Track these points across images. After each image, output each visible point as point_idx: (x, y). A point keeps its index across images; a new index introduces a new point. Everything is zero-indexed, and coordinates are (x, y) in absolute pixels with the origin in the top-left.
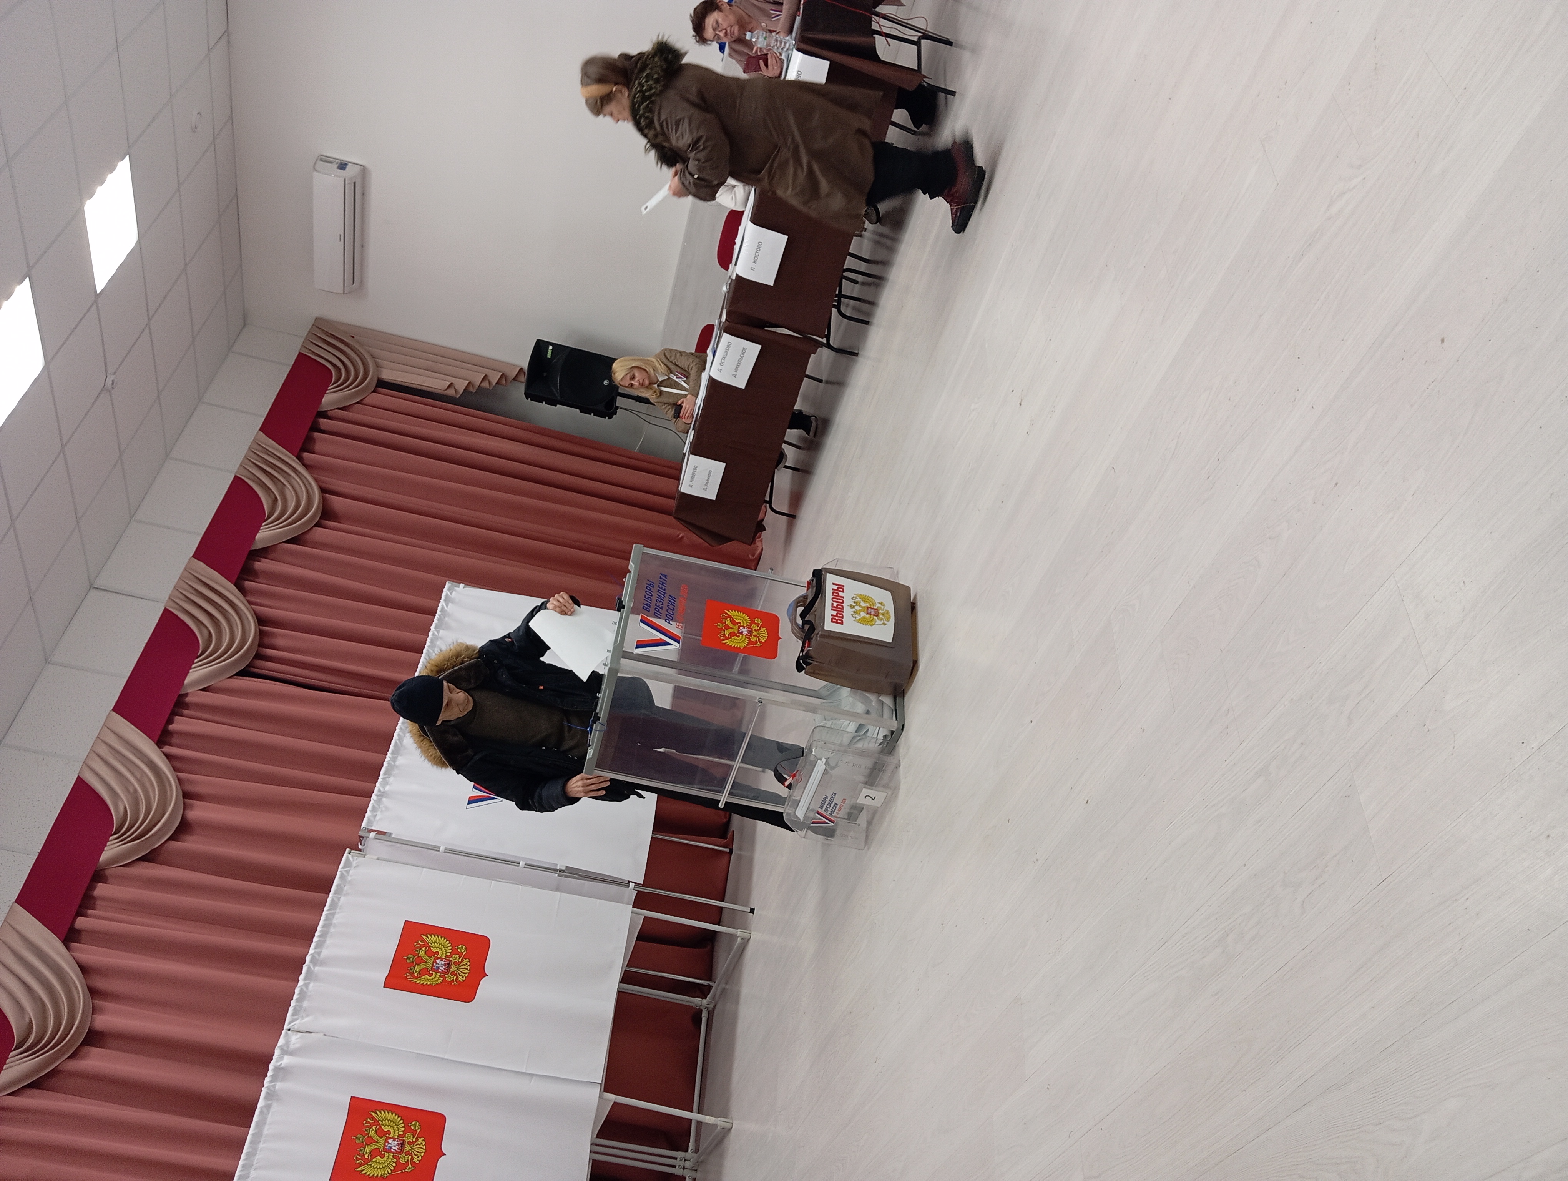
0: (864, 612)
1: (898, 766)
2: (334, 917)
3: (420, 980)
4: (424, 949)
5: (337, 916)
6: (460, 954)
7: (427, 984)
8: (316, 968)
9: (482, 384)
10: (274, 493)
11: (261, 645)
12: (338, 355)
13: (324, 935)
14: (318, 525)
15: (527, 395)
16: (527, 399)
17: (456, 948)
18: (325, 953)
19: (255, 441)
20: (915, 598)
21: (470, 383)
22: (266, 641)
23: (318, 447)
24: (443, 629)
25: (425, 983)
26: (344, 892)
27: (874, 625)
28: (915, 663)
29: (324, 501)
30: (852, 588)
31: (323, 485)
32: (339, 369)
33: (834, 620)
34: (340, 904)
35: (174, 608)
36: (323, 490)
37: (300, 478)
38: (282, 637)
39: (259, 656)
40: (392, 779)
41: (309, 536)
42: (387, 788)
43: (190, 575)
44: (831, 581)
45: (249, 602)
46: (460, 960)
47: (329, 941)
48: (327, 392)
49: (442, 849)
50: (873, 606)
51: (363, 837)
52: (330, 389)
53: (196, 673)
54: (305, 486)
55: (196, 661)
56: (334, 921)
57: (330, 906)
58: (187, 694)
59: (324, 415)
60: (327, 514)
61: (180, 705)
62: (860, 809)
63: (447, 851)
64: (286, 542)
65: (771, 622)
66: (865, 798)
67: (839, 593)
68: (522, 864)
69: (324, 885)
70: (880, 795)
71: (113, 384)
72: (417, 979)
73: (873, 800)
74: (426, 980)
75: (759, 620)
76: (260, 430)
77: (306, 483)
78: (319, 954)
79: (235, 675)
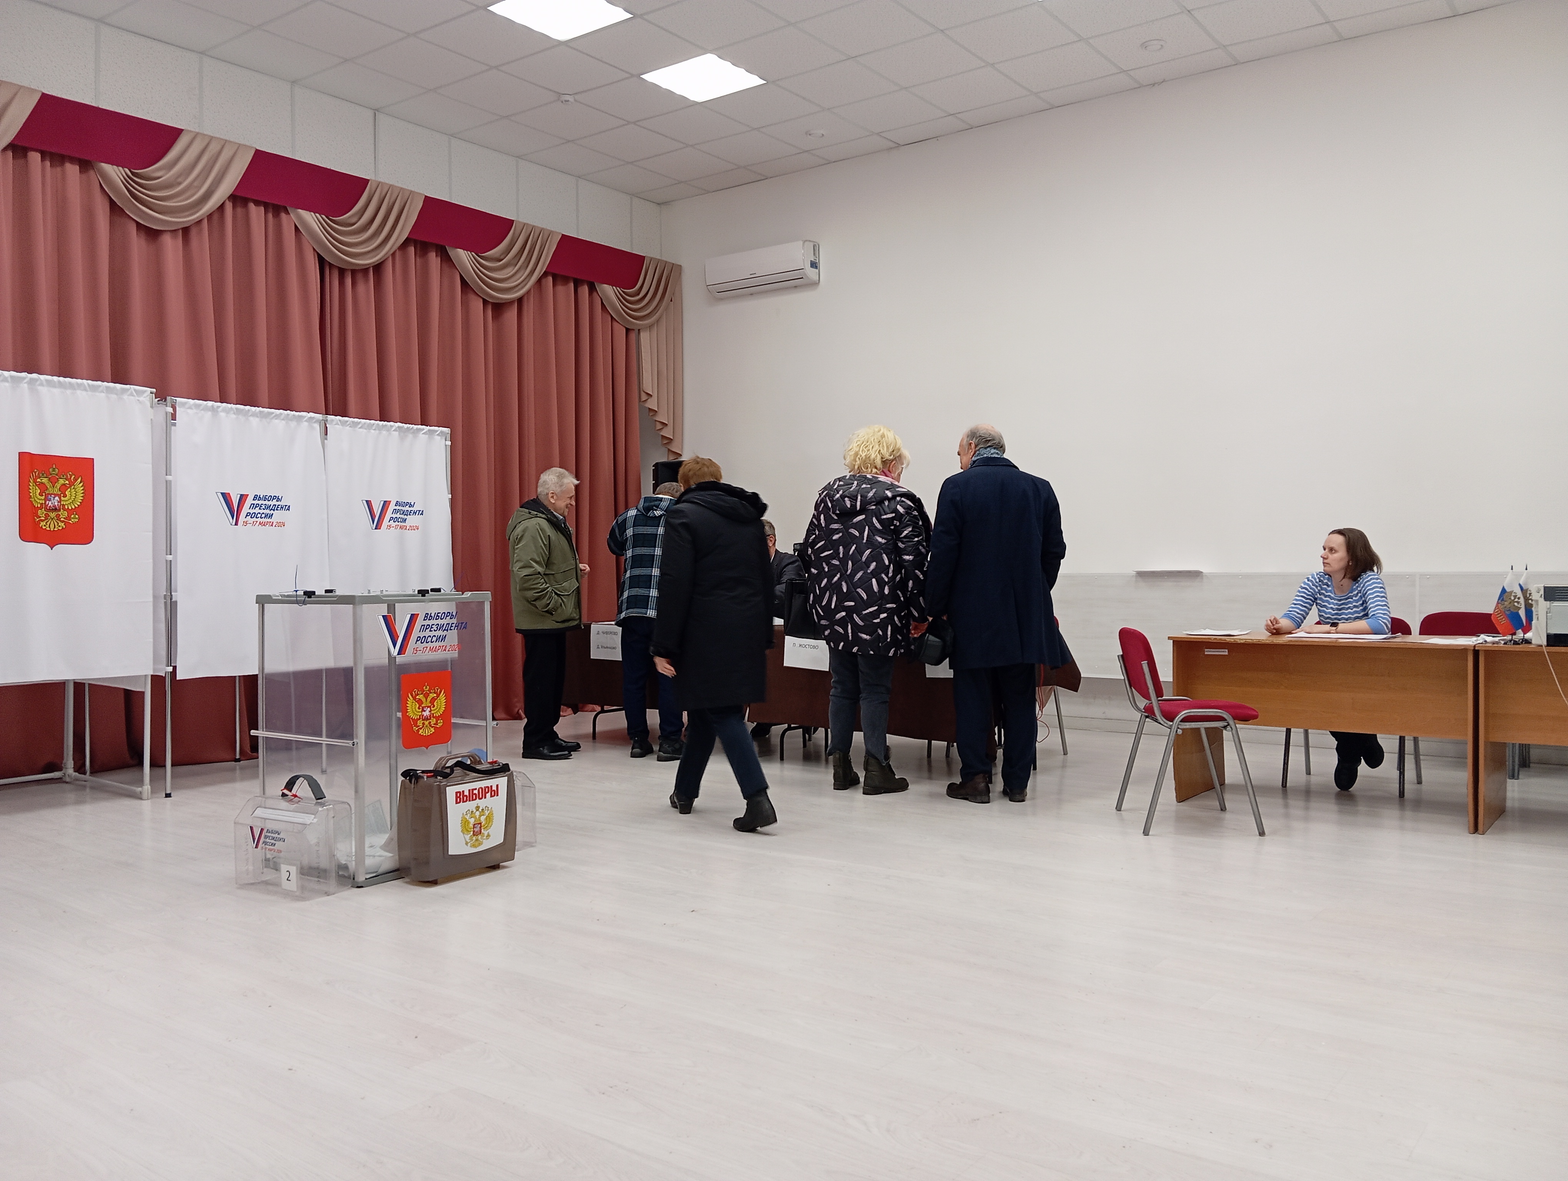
0: (475, 821)
1: (327, 894)
2: (83, 390)
3: (34, 486)
4: (67, 482)
5: (84, 393)
6: (68, 518)
7: (31, 493)
8: (26, 385)
9: (657, 423)
10: (505, 257)
11: (354, 272)
12: (651, 290)
13: (61, 385)
14: (485, 302)
15: (656, 465)
16: (653, 466)
17: (75, 513)
18: (43, 390)
19: (551, 233)
20: (504, 867)
21: (656, 411)
22: (360, 277)
23: (560, 289)
24: (399, 434)
25: (31, 491)
26: (110, 395)
27: (464, 834)
28: (434, 883)
29: (510, 303)
30: (498, 805)
31: (525, 298)
32: (638, 294)
33: (458, 794)
34: (97, 394)
35: (370, 188)
36: (520, 300)
37: (525, 278)
38: (366, 289)
39: (342, 272)
40: (234, 416)
41: (472, 297)
42: (223, 414)
43: (406, 198)
44: (501, 782)
45: (393, 254)
46: (62, 519)
47: (56, 391)
48: (614, 287)
49: (169, 478)
50: (484, 829)
51: (165, 401)
52: (617, 289)
53: (310, 219)
54: (519, 284)
55: (323, 216)
56: (79, 392)
57: (93, 386)
58: (289, 214)
59: (592, 289)
60: (498, 308)
61: (276, 209)
62: (277, 869)
63: (168, 484)
64: (461, 276)
65: (442, 736)
66: (287, 871)
67: (489, 793)
68: (170, 557)
69: (120, 376)
70: (292, 886)
71: (565, 101)
72: (34, 482)
73: (287, 880)
74: (35, 491)
75: (442, 724)
76: (563, 235)
77: (522, 285)
78: (42, 384)
79: (318, 253)
